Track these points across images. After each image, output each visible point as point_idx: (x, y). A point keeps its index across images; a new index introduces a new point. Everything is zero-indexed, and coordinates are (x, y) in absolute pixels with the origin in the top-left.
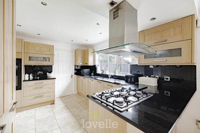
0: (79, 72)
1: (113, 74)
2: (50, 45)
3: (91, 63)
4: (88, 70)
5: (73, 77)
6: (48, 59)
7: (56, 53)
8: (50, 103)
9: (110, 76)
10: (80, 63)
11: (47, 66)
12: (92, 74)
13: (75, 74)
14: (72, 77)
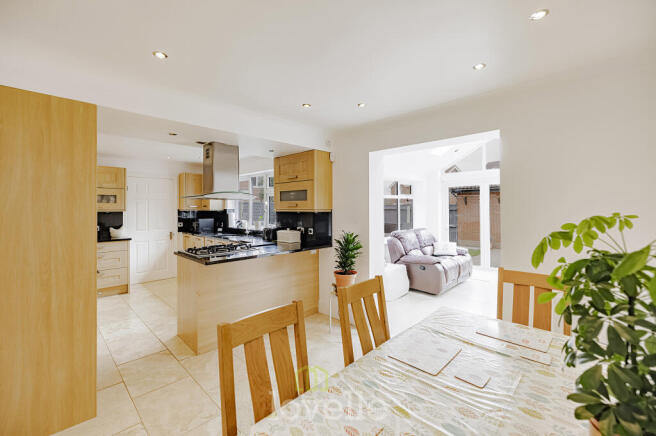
0: (187, 225)
1: (253, 228)
2: (118, 169)
3: (214, 206)
4: (211, 220)
5: (174, 237)
6: (112, 199)
7: (130, 183)
8: (120, 291)
9: (247, 232)
10: (192, 206)
11: (110, 213)
12: (220, 230)
13: (180, 230)
14: (171, 238)
